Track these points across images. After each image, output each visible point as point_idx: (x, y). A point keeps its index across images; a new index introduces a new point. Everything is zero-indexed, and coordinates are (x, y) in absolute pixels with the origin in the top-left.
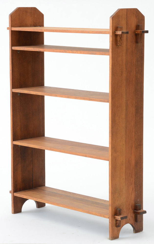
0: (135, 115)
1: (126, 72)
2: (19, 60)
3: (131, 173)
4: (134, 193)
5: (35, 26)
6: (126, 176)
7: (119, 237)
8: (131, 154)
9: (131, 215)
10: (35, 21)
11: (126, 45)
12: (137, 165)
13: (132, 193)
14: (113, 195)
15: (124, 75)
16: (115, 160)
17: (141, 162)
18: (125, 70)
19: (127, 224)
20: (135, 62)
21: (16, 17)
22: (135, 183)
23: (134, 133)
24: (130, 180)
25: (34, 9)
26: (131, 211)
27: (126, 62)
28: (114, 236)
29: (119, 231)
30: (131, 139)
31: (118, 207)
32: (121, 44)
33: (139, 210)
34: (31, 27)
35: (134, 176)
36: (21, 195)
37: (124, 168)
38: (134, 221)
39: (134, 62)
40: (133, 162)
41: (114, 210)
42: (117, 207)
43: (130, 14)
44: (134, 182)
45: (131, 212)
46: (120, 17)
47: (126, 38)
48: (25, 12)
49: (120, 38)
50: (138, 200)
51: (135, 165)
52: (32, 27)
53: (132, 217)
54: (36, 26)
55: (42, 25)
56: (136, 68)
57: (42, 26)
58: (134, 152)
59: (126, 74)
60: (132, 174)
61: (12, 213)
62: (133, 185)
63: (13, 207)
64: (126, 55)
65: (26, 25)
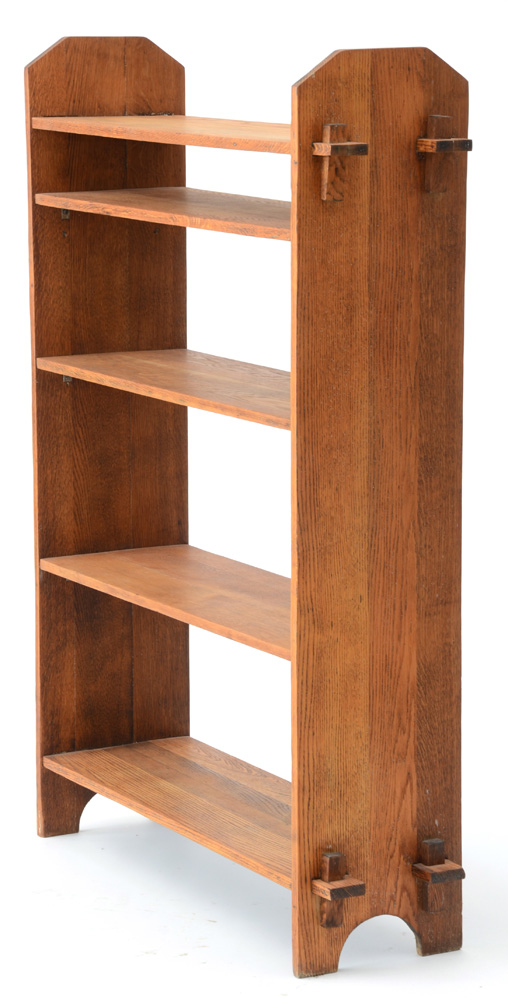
0: (420, 482)
1: (370, 308)
2: (67, 245)
3: (399, 714)
4: (415, 794)
5: (143, 114)
6: (371, 725)
7: (340, 967)
8: (399, 637)
9: (400, 883)
10: (142, 94)
11: (371, 201)
12: (430, 683)
13: (404, 792)
14: (306, 800)
15: (363, 321)
16: (319, 658)
17: (450, 671)
18: (367, 299)
19: (377, 915)
20: (415, 271)
21: (53, 76)
22: (418, 754)
23: (411, 556)
24: (396, 741)
25: (139, 43)
26: (398, 862)
27: (369, 270)
28: (316, 963)
29: (338, 943)
30: (399, 576)
31: (334, 845)
32: (338, 196)
33: (432, 864)
34: (124, 115)
35: (412, 723)
36: (61, 767)
37: (363, 692)
38: (416, 905)
39: (411, 270)
40: (410, 670)
41: (310, 857)
42: (330, 846)
43: (390, 74)
44: (416, 748)
45: (401, 868)
46: (340, 85)
47: (372, 172)
48: (99, 55)
49: (336, 170)
50: (437, 822)
51: (419, 680)
52: (130, 115)
53: (404, 888)
54: (149, 114)
55: (176, 108)
56: (423, 291)
57: (176, 114)
58: (414, 629)
59: (370, 316)
60: (404, 717)
61: (38, 834)
62: (410, 762)
63: (40, 811)
64: (370, 242)
65: (99, 107)
